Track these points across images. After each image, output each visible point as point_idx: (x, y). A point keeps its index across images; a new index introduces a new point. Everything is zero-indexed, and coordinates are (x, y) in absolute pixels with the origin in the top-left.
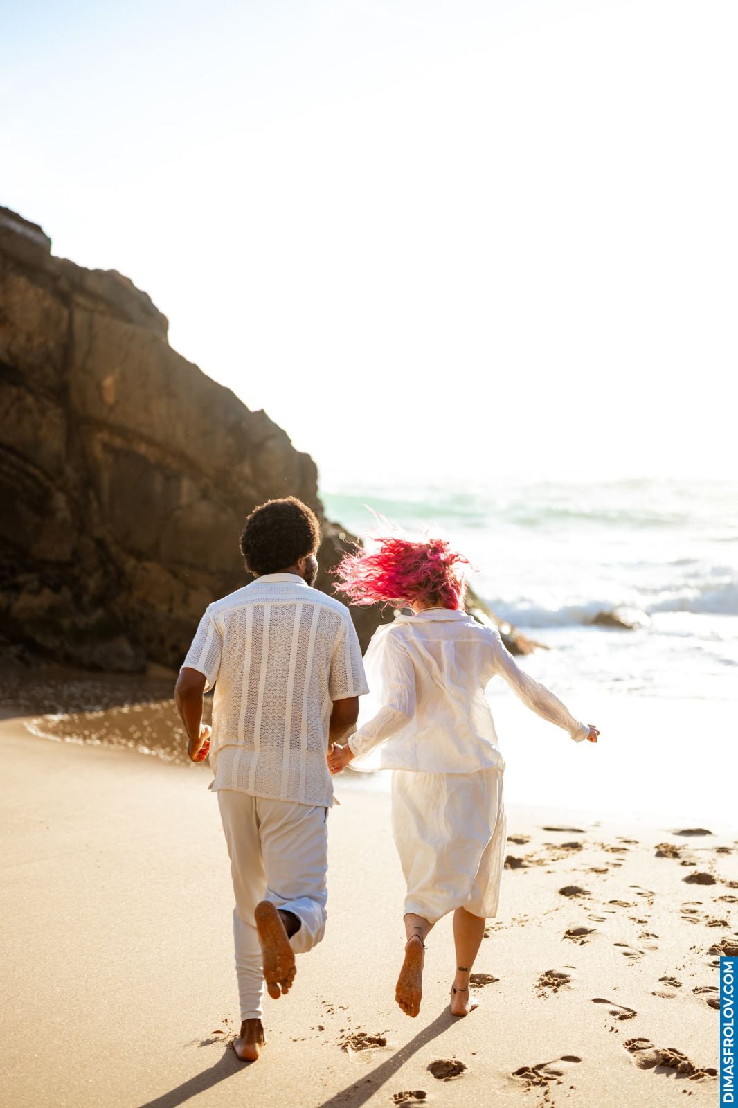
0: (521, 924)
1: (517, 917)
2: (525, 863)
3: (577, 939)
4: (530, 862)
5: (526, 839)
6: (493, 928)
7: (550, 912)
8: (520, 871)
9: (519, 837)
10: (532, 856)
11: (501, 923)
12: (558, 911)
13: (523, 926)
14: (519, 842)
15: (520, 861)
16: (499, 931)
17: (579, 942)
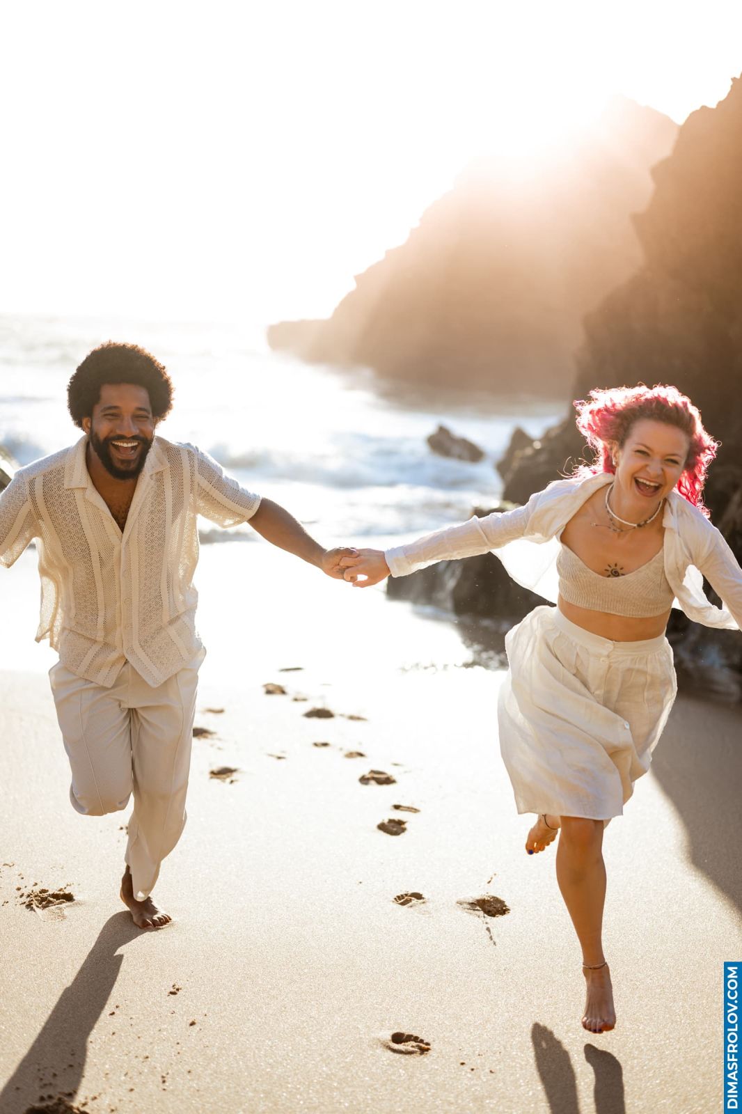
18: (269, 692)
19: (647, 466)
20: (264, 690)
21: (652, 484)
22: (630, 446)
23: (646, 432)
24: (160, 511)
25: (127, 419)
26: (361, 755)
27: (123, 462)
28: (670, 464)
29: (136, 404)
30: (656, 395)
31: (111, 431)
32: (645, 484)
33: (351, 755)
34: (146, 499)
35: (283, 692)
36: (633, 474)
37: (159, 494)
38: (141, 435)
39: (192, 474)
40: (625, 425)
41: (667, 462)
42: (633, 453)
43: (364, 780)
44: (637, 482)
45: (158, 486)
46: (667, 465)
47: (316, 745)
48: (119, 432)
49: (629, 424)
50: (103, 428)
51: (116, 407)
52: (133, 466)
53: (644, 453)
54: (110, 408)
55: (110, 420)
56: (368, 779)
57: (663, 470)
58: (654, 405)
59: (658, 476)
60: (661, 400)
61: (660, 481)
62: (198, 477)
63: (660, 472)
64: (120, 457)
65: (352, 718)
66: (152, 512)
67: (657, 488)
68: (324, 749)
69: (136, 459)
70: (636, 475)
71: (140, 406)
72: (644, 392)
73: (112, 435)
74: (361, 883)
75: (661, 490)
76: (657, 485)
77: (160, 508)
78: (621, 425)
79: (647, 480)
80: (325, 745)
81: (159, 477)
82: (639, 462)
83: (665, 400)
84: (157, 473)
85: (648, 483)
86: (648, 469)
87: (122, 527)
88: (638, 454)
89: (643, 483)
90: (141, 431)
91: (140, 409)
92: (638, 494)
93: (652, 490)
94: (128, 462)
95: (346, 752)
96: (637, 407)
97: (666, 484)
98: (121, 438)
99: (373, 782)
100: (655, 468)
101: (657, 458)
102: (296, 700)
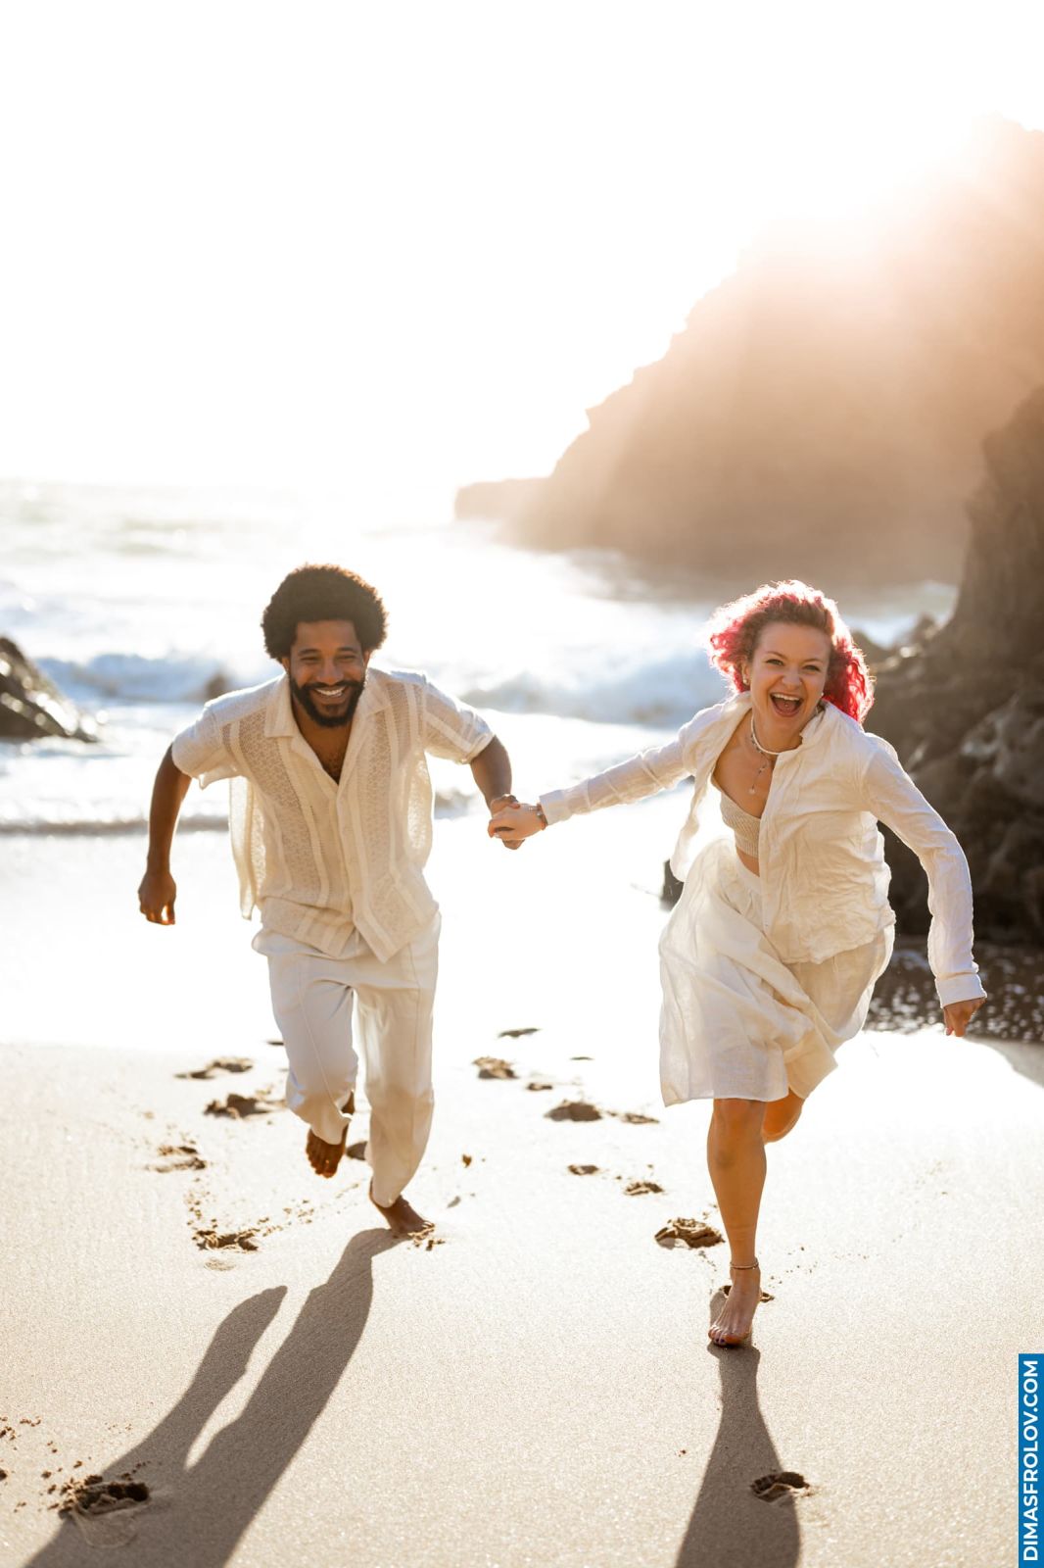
0: (305, 1218)
1: (290, 1205)
2: (260, 1106)
3: (419, 1238)
4: (269, 1103)
5: (247, 1064)
6: (258, 1231)
7: (347, 1191)
8: (254, 1120)
9: (233, 1061)
10: (269, 1092)
11: (267, 1219)
12: (358, 1189)
13: (310, 1221)
14: (236, 1068)
15: (252, 1102)
16: (270, 1235)
17: (425, 1243)
18: (485, 1075)
19: (782, 677)
20: (476, 1070)
21: (791, 699)
22: (760, 658)
23: (776, 638)
24: (383, 758)
25: (329, 663)
26: (656, 1189)
27: (328, 707)
28: (810, 671)
29: (337, 645)
30: (782, 594)
31: (311, 678)
32: (783, 699)
33: (636, 1189)
34: (364, 745)
35: (510, 1074)
36: (768, 690)
37: (382, 737)
38: (348, 679)
39: (420, 712)
40: (753, 634)
41: (806, 670)
42: (764, 664)
43: (665, 1238)
44: (774, 699)
45: (380, 729)
46: (807, 674)
47: (573, 1170)
48: (319, 679)
49: (756, 632)
50: (303, 674)
51: (314, 651)
52: (341, 711)
53: (776, 662)
54: (307, 651)
55: (309, 664)
56: (672, 1235)
57: (801, 680)
58: (781, 604)
59: (797, 688)
60: (788, 597)
61: (799, 693)
62: (427, 716)
63: (799, 683)
64: (324, 703)
65: (629, 1118)
66: (373, 760)
67: (798, 703)
68: (588, 1178)
69: (344, 703)
70: (772, 691)
71: (343, 645)
72: (765, 593)
73: (312, 682)
74: (684, 1452)
75: (803, 705)
76: (797, 699)
77: (383, 754)
78: (747, 635)
79: (784, 694)
80: (590, 1170)
81: (381, 717)
82: (772, 675)
83: (793, 596)
84: (377, 714)
85: (786, 698)
86: (783, 681)
87: (337, 778)
88: (770, 665)
89: (780, 699)
90: (347, 674)
91: (343, 649)
92: (776, 714)
93: (793, 707)
94: (336, 707)
95: (626, 1184)
96: (763, 611)
97: (807, 697)
98: (323, 686)
99: (681, 1242)
100: (791, 678)
101: (793, 667)
102: (531, 1087)
